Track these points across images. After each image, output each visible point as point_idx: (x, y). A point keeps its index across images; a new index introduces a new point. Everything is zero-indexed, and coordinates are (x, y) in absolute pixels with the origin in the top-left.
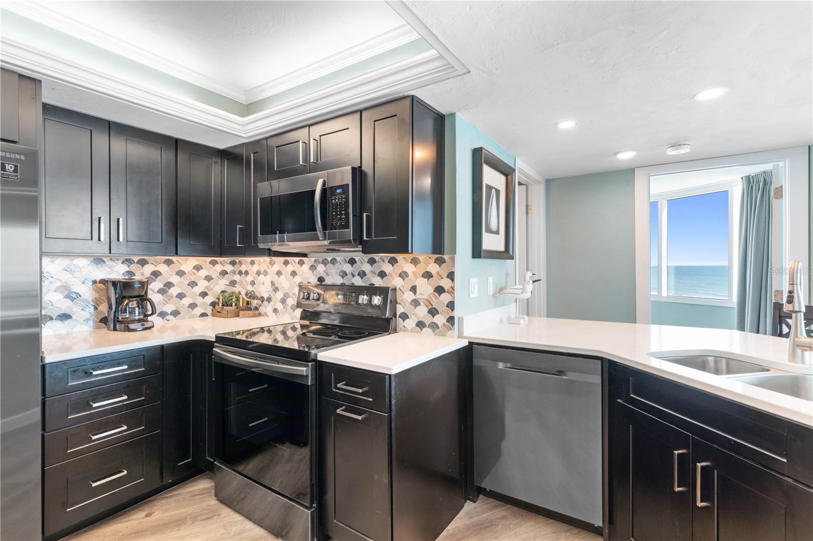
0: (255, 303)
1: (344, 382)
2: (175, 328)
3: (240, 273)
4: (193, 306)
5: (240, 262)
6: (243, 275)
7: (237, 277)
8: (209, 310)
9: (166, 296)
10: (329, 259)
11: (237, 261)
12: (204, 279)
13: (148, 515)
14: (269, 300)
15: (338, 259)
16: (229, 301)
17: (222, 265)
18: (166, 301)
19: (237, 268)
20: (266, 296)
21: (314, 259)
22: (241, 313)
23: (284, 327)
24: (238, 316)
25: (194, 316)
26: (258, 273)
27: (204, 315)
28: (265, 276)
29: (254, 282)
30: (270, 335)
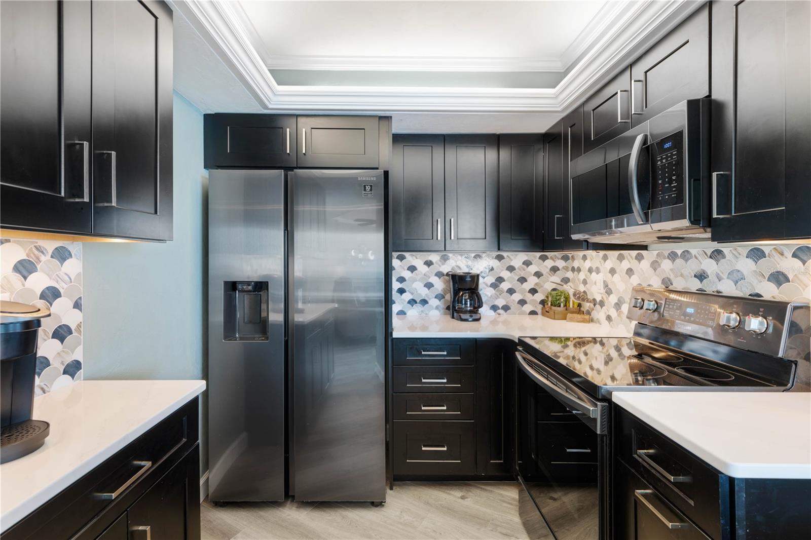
0: (587, 306)
1: (651, 451)
2: (506, 323)
3: (573, 269)
4: (522, 302)
5: (572, 257)
6: (576, 273)
7: (569, 275)
8: (539, 308)
9: (497, 291)
10: (679, 252)
11: (570, 256)
12: (534, 275)
13: (463, 498)
14: (602, 304)
15: (694, 252)
16: (557, 301)
17: (553, 260)
18: (497, 296)
19: (569, 264)
20: (598, 299)
21: (657, 252)
22: (569, 315)
23: (618, 341)
24: (565, 319)
25: (523, 313)
26: (590, 270)
27: (533, 313)
28: (597, 274)
29: (586, 281)
30: (603, 349)
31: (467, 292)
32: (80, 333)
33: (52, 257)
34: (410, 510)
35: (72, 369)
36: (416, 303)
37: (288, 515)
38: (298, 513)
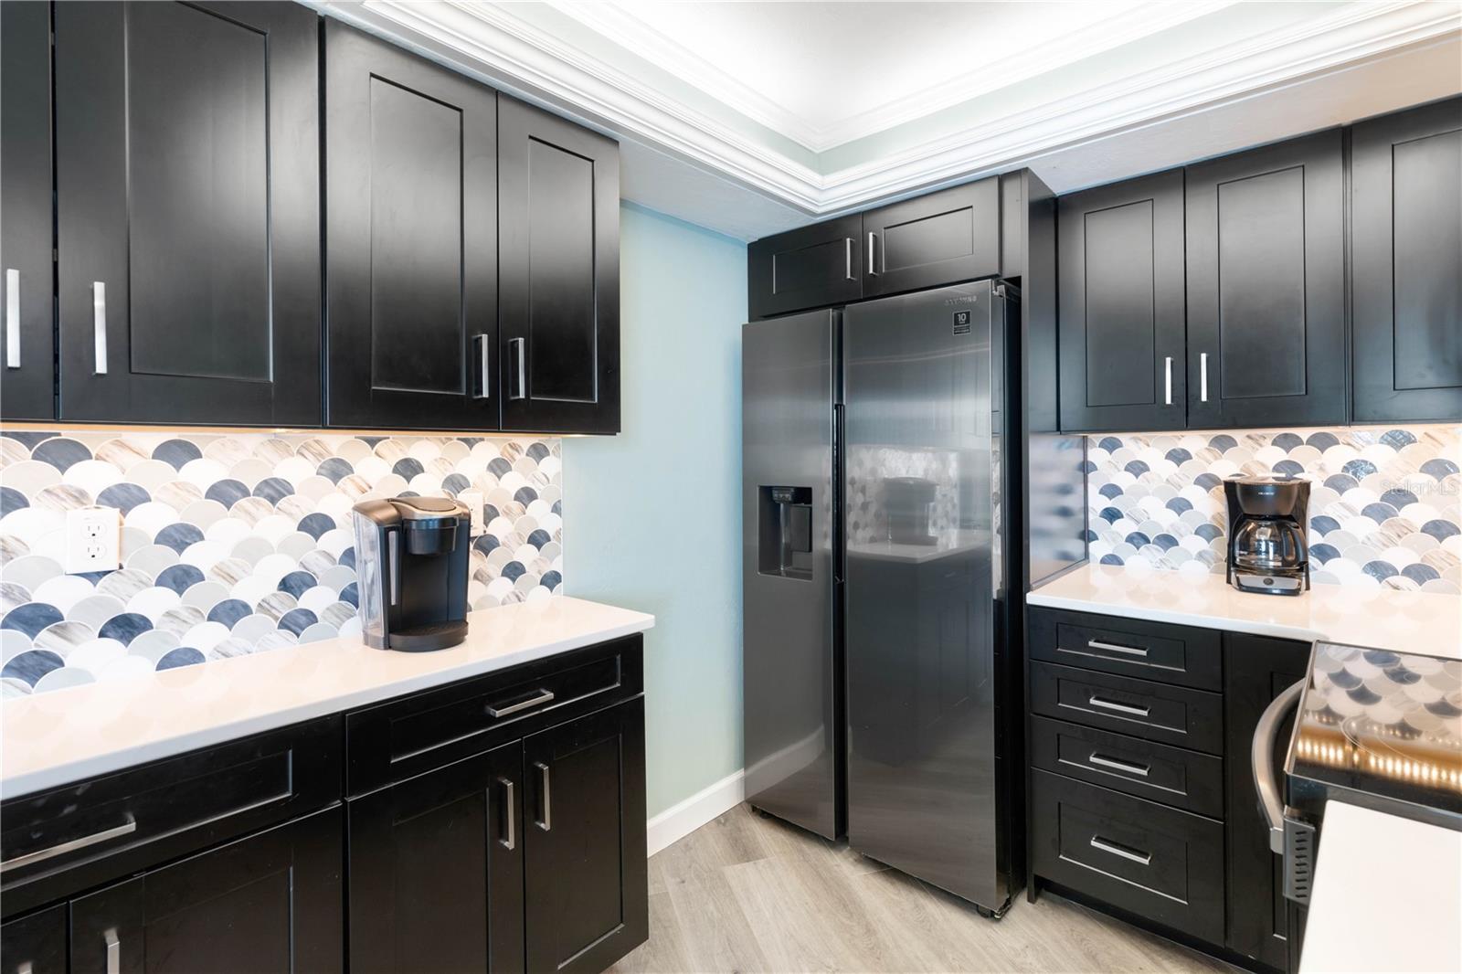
31: (1269, 523)
32: (559, 540)
33: (527, 455)
34: (1045, 949)
35: (551, 580)
36: (1148, 541)
37: (836, 865)
38: (852, 868)
